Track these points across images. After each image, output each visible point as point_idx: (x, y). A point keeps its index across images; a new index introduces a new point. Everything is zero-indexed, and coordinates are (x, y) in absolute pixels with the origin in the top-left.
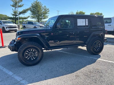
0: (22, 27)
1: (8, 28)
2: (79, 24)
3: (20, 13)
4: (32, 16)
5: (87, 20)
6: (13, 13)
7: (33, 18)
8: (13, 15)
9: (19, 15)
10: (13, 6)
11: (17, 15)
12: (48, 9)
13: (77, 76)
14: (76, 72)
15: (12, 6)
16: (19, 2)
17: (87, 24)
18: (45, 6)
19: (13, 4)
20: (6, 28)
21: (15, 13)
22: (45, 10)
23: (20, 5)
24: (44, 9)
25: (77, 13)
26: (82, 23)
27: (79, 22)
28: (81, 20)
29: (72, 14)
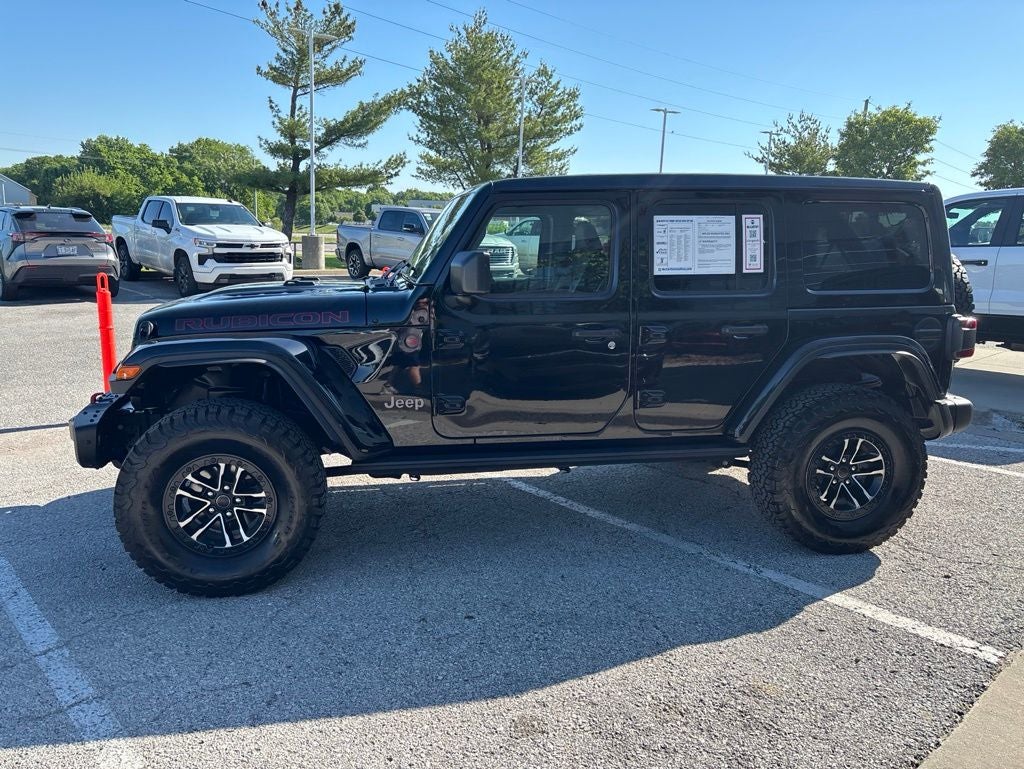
0: (338, 251)
1: (210, 263)
2: (665, 263)
3: (334, 135)
4: (433, 153)
5: (754, 223)
6: (276, 138)
7: (440, 171)
8: (276, 150)
9: (325, 150)
10: (278, 77)
11: (307, 154)
12: (573, 95)
13: (527, 728)
14: (541, 694)
15: (275, 79)
16: (320, 43)
17: (754, 264)
18: (543, 72)
19: (279, 58)
20: (202, 260)
21: (291, 131)
22: (542, 101)
23: (330, 64)
24: (532, 93)
25: (853, 129)
26: (701, 251)
27: (672, 245)
28: (697, 226)
29: (805, 134)
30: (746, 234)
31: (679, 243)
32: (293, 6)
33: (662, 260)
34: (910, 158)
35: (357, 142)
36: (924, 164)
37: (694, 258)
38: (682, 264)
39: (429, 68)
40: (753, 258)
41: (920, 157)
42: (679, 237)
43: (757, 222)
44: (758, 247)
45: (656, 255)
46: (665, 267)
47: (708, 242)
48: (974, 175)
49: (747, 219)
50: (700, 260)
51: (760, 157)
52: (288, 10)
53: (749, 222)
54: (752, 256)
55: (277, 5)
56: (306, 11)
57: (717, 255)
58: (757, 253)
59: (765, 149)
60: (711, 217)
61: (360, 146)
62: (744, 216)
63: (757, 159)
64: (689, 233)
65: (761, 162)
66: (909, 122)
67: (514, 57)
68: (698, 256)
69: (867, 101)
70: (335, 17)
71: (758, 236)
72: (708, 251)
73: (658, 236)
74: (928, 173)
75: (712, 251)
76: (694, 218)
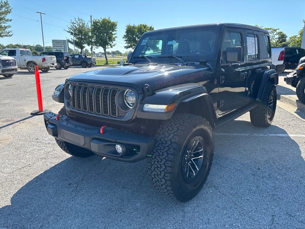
17: (257, 52)
25: (95, 24)
29: (81, 24)
34: (111, 33)
36: (115, 34)
41: (113, 33)
44: (257, 47)
47: (252, 45)
48: (123, 38)
50: (252, 51)
51: (69, 31)
58: (257, 49)
59: (70, 28)
63: (68, 32)
65: (69, 32)
66: (110, 22)
68: (252, 49)
69: (91, 16)
74: (116, 37)
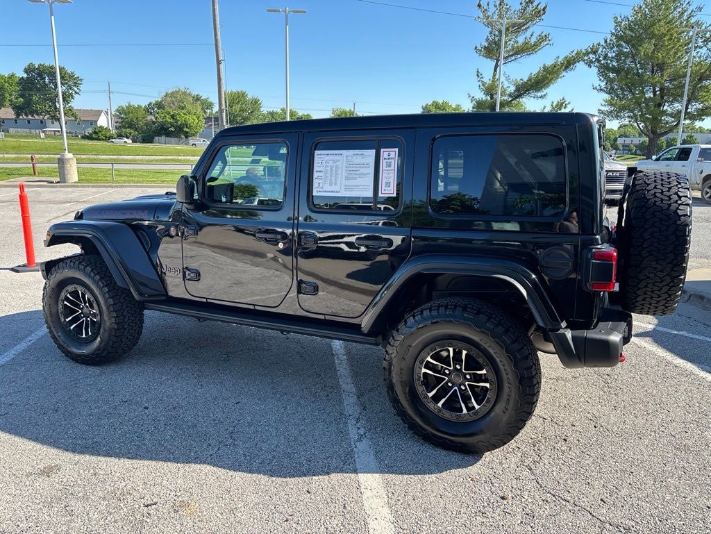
2: (321, 187)
3: (524, 89)
5: (391, 157)
17: (388, 189)
19: (487, 40)
23: (521, 40)
26: (347, 178)
27: (326, 173)
28: (345, 159)
30: (383, 164)
31: (331, 171)
32: (498, 3)
33: (319, 184)
35: (539, 94)
37: (341, 184)
38: (333, 188)
39: (613, 31)
40: (388, 184)
42: (332, 167)
43: (392, 155)
44: (392, 175)
45: (315, 180)
46: (321, 190)
47: (352, 172)
49: (384, 153)
50: (346, 186)
52: (495, 6)
53: (386, 155)
54: (387, 183)
55: (488, 4)
56: (507, 5)
57: (359, 181)
58: (391, 180)
60: (356, 152)
61: (541, 97)
62: (382, 150)
64: (339, 164)
67: (689, 12)
68: (344, 182)
70: (528, 6)
71: (393, 165)
72: (353, 178)
73: (317, 167)
75: (355, 178)
76: (344, 152)
